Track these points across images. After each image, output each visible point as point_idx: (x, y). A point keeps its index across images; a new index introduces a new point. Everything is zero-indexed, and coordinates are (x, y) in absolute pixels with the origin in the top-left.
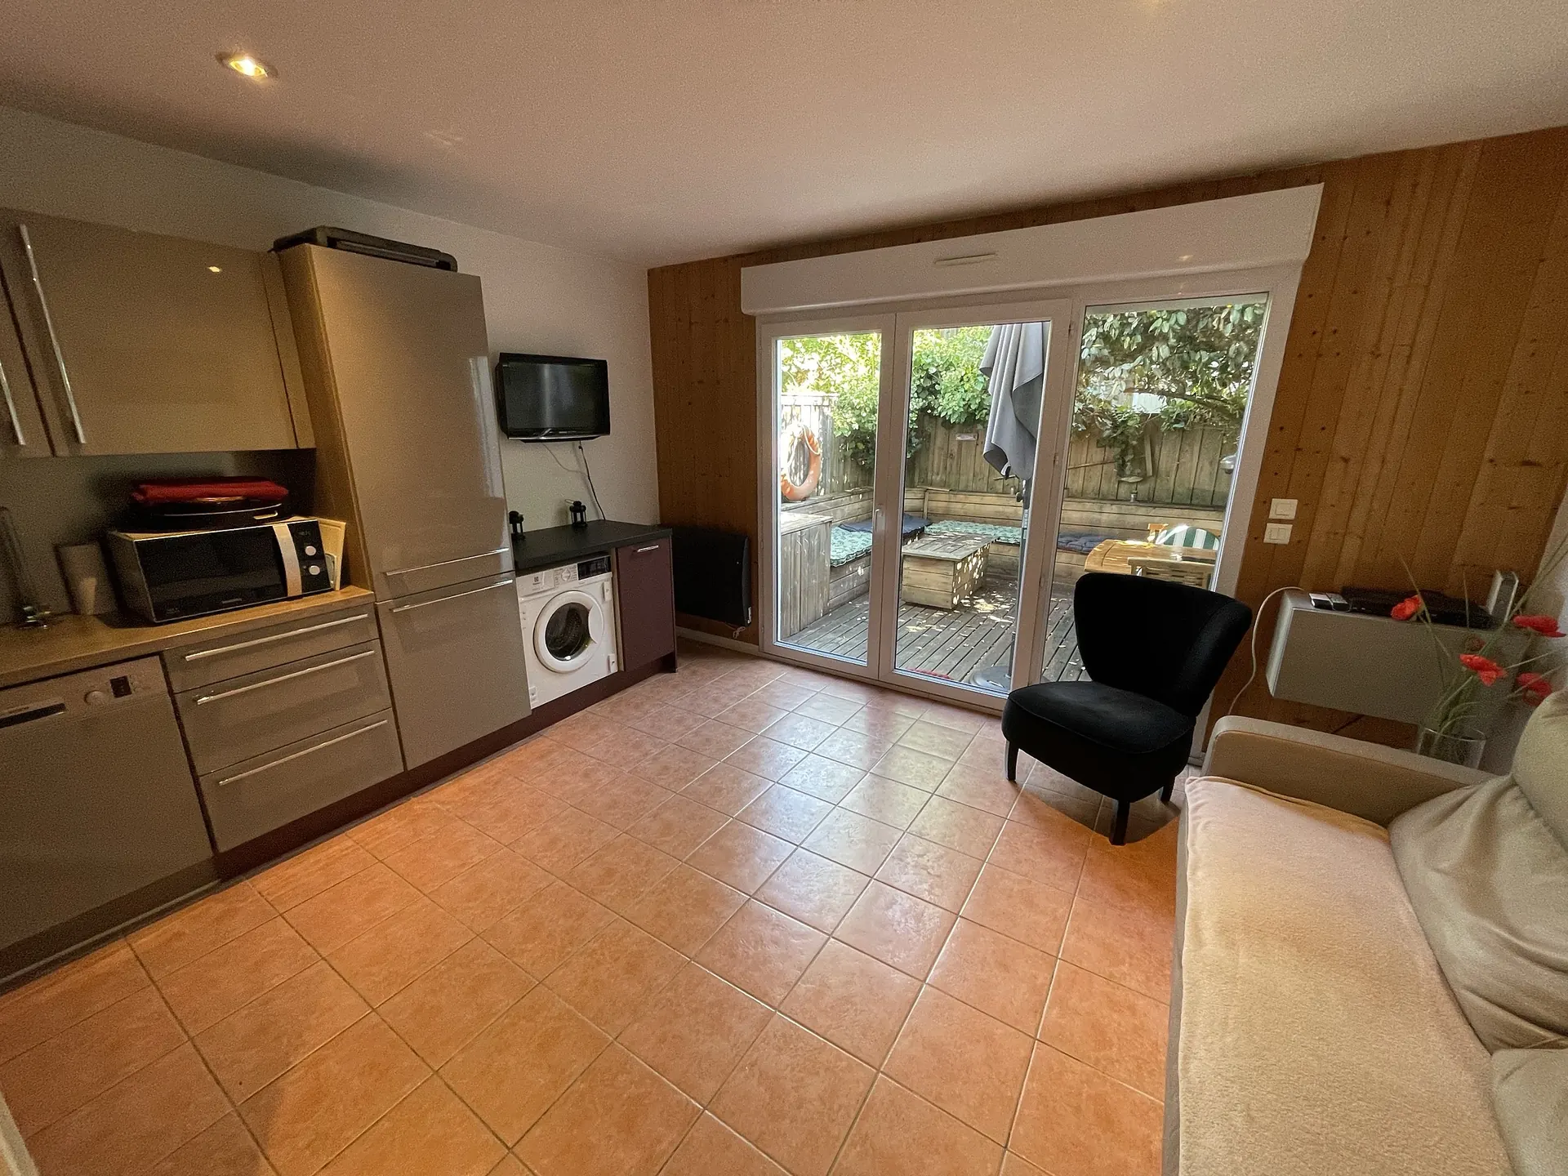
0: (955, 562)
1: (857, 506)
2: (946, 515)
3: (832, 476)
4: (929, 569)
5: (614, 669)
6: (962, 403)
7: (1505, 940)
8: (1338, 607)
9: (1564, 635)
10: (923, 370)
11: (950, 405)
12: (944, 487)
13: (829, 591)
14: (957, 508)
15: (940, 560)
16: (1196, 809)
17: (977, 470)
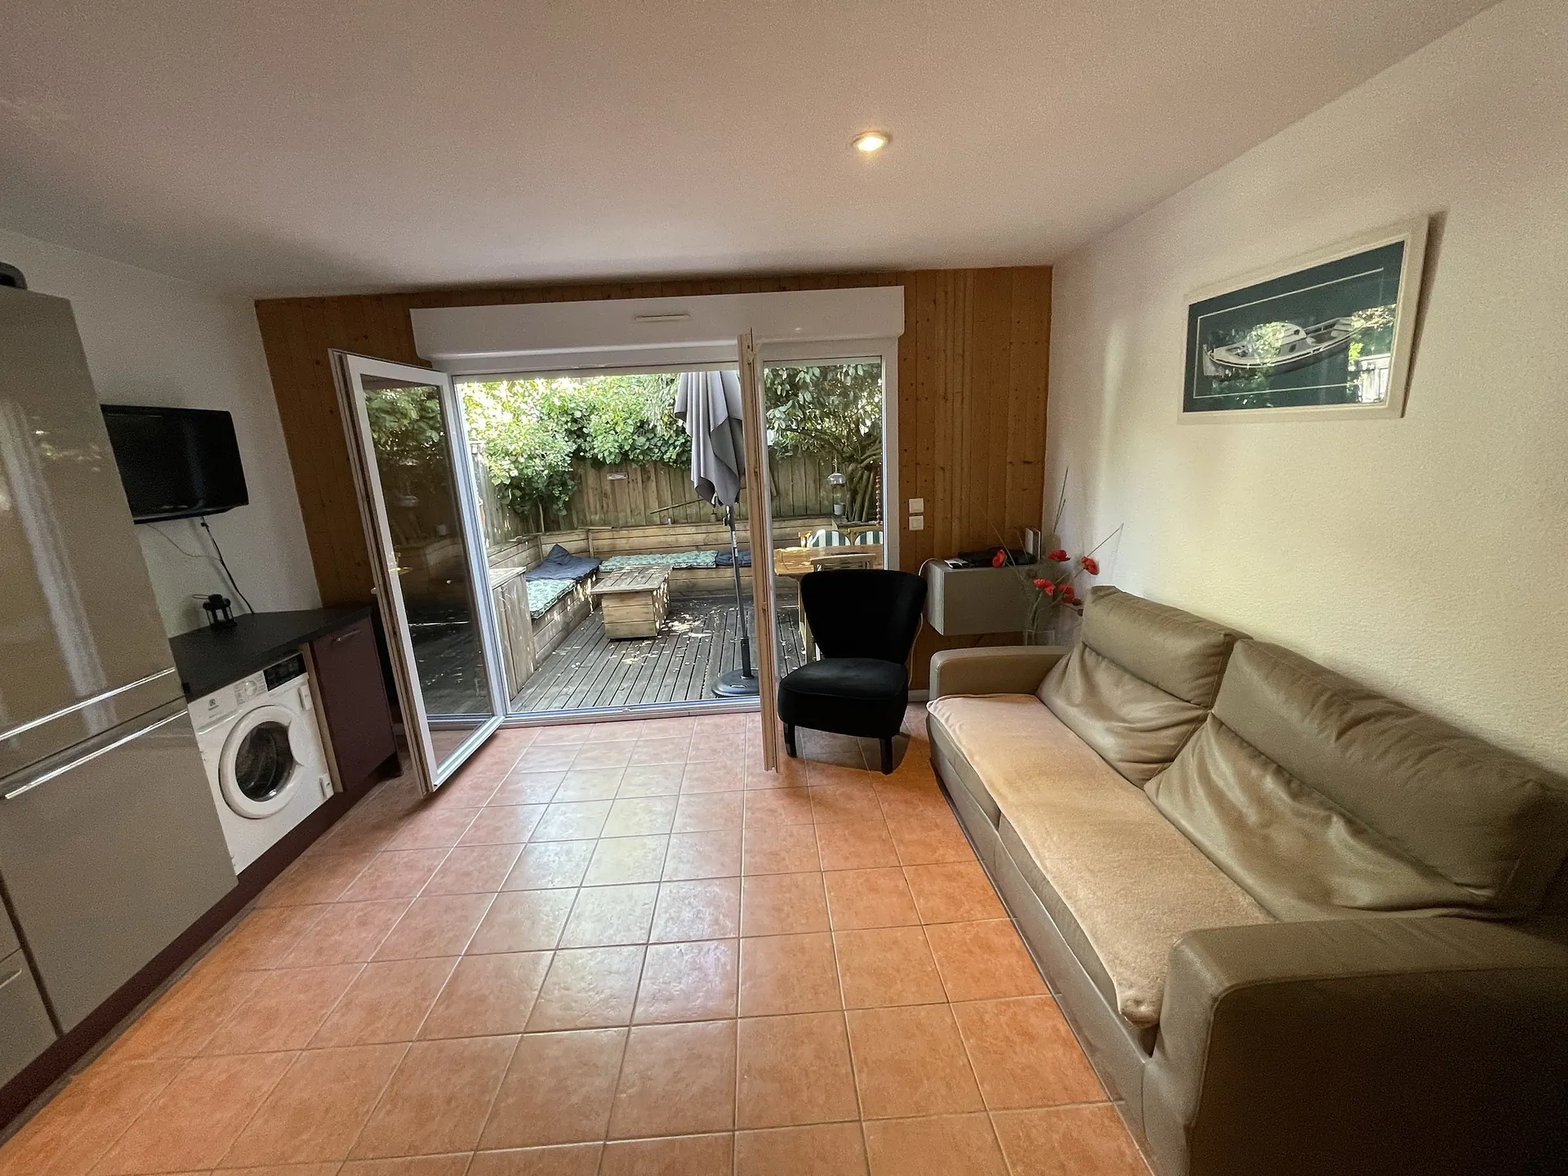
0: (651, 591)
1: (524, 554)
2: (613, 552)
3: (493, 526)
4: (631, 602)
5: (330, 793)
6: (616, 445)
7: (1126, 728)
8: (965, 566)
9: (1069, 559)
10: (568, 414)
11: (606, 447)
12: (605, 525)
13: (534, 645)
14: (622, 543)
15: (637, 593)
16: (947, 720)
17: (633, 506)
